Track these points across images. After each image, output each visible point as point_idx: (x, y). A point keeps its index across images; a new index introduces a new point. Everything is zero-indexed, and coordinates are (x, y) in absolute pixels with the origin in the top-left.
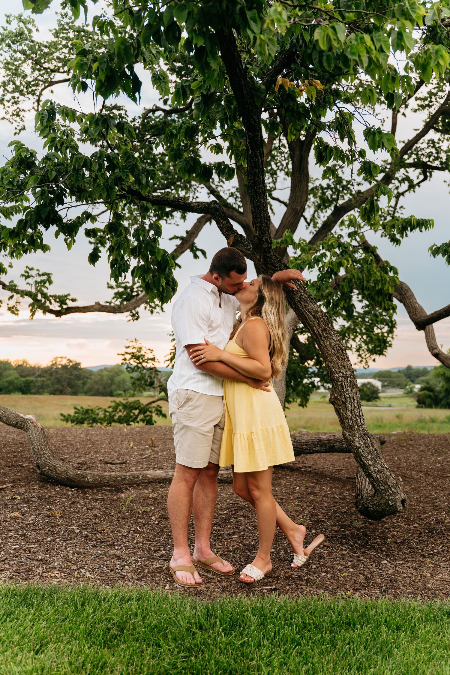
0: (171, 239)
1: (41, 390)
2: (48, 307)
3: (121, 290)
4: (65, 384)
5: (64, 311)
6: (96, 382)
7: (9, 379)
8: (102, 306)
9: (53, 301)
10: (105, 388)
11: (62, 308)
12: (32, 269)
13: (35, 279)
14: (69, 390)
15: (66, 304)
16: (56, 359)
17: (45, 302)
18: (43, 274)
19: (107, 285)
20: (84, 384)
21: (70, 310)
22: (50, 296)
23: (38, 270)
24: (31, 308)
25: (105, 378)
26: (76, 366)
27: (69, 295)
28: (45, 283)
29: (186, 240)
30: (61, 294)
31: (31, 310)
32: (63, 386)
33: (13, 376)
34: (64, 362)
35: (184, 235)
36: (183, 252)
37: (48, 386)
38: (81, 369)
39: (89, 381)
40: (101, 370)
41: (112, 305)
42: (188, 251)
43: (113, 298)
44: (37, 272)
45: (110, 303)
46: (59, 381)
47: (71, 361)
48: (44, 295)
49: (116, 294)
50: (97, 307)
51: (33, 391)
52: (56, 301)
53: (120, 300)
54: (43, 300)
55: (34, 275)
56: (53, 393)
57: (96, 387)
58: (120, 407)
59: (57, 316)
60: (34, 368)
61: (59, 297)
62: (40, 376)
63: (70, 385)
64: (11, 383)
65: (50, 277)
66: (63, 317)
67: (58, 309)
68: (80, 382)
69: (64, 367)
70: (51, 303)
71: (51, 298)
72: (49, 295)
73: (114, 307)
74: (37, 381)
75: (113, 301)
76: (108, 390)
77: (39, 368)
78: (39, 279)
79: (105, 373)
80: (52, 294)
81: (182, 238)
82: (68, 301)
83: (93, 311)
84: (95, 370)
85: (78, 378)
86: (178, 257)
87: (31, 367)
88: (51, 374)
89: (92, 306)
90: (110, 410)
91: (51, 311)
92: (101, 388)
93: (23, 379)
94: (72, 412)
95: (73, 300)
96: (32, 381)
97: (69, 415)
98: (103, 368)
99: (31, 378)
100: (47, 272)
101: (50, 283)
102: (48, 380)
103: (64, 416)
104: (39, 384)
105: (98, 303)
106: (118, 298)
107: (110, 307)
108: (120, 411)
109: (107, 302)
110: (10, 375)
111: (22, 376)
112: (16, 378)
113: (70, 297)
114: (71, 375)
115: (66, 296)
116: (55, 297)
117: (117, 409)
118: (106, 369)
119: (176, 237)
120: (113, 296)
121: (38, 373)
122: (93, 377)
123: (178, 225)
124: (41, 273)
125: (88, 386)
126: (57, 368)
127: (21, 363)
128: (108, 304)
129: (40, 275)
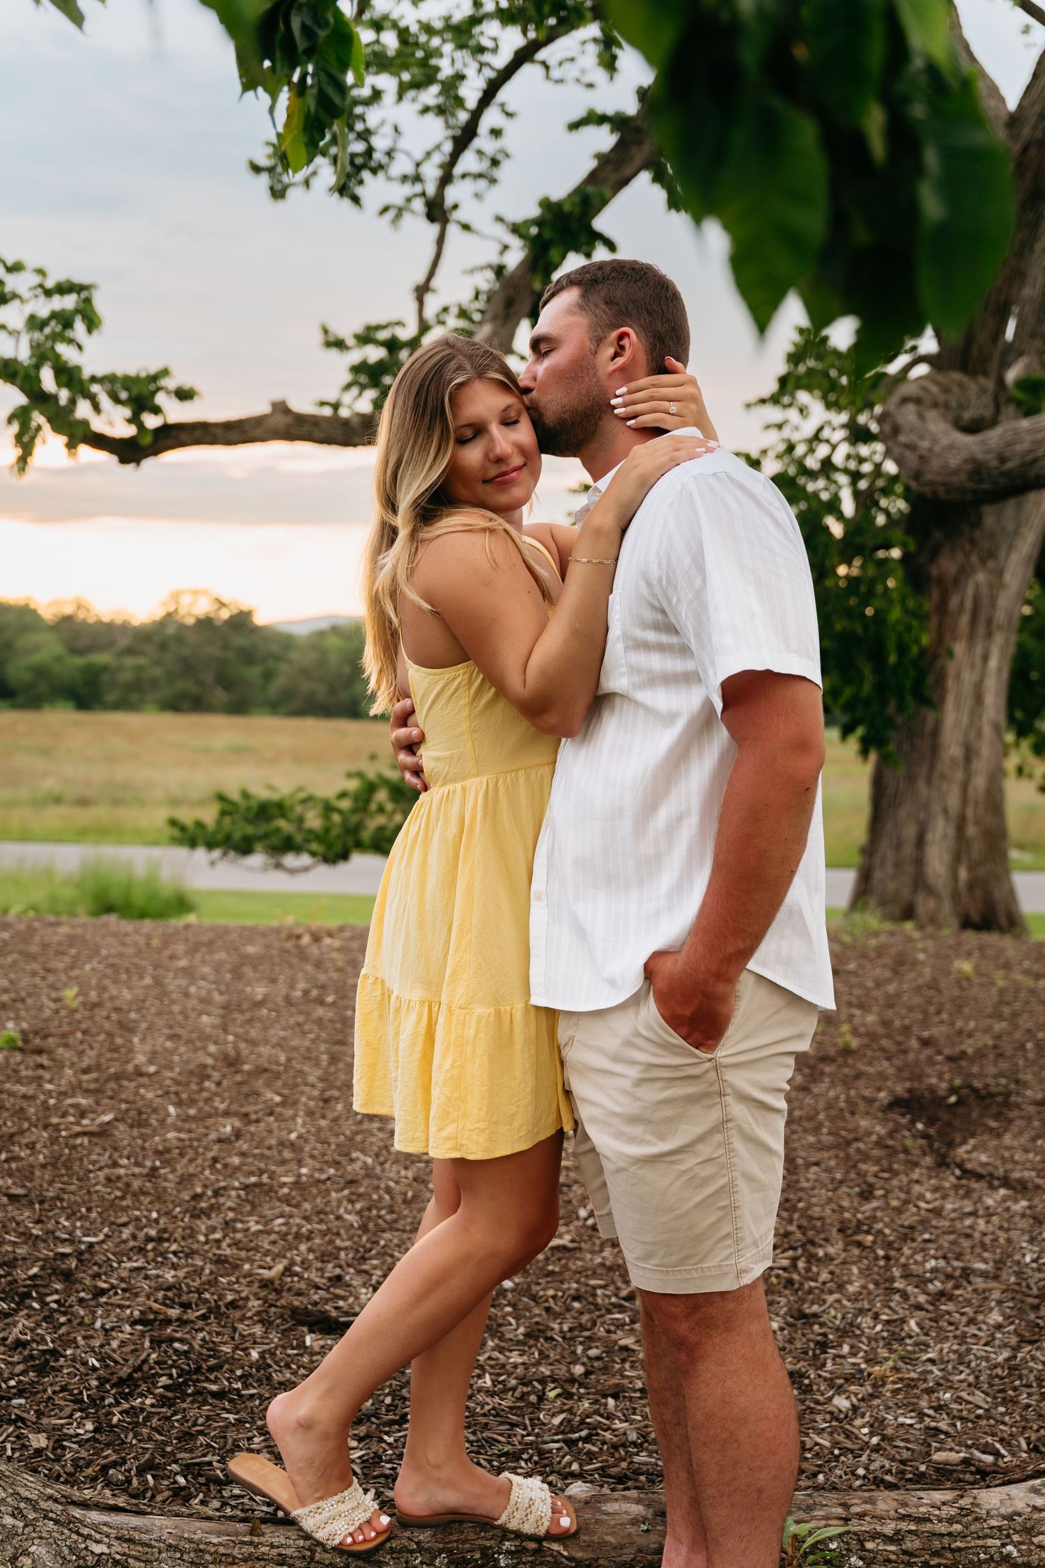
0: (575, 126)
1: (134, 697)
2: (85, 423)
3: (375, 354)
4: (209, 677)
5: (147, 440)
6: (305, 672)
7: (37, 658)
8: (300, 419)
9: (105, 401)
10: (332, 690)
11: (141, 426)
12: (15, 268)
13: (29, 309)
14: (220, 695)
15: (157, 410)
16: (176, 596)
17: (73, 402)
18: (64, 289)
19: (319, 338)
20: (268, 676)
21: (172, 437)
22: (94, 379)
23: (41, 272)
24: (15, 427)
25: (333, 659)
26: (241, 621)
27: (165, 372)
28: (67, 324)
29: (638, 130)
30: (132, 371)
31: (19, 438)
32: (200, 683)
33: (48, 650)
34: (203, 608)
35: (631, 107)
36: (625, 182)
37: (154, 683)
38: (256, 630)
39: (283, 667)
40: (321, 634)
41: (344, 413)
42: (645, 177)
43: (348, 387)
44: (36, 280)
45: (336, 406)
46: (188, 667)
47: (223, 604)
48: (67, 375)
49: (357, 369)
50: (281, 421)
51: (111, 697)
52: (116, 399)
53: (371, 394)
54: (64, 395)
55: (26, 294)
56: (174, 705)
57: (306, 686)
58: (382, 796)
59: (124, 460)
60: (110, 626)
61: (128, 382)
62: (130, 651)
63: (226, 682)
64: (41, 672)
65: (88, 301)
66: (149, 463)
67: (129, 431)
68: (254, 673)
69: (205, 623)
70: (96, 407)
71: (95, 388)
72: (86, 374)
73: (346, 423)
74: (120, 668)
75: (347, 398)
76: (344, 696)
77: (125, 628)
78: (43, 308)
79: (333, 642)
80: (100, 372)
81: (618, 122)
82: (160, 399)
83: (263, 439)
84: (301, 631)
85: (248, 656)
86: (604, 202)
87: (100, 623)
88: (163, 646)
89: (259, 421)
90: (345, 804)
91: (99, 441)
92: (321, 690)
93: (79, 661)
94: (209, 816)
95: (184, 395)
96: (105, 668)
97: (199, 825)
98: (324, 625)
99: (101, 658)
100: (78, 279)
101: (92, 323)
102: (157, 663)
103: (183, 829)
104: (126, 676)
105: (281, 408)
106: (363, 387)
107: (335, 418)
108: (381, 810)
109: (322, 404)
110: (36, 648)
111: (75, 651)
112: (58, 659)
113: (170, 383)
114: (226, 647)
115: (154, 378)
116: (112, 383)
117: (368, 801)
118: (335, 630)
119: (594, 119)
120: (347, 377)
121: (123, 642)
122: (295, 656)
123: (590, 86)
124: (50, 283)
125: (279, 683)
126: (182, 627)
127: (68, 610)
128: (327, 412)
129: (48, 293)
